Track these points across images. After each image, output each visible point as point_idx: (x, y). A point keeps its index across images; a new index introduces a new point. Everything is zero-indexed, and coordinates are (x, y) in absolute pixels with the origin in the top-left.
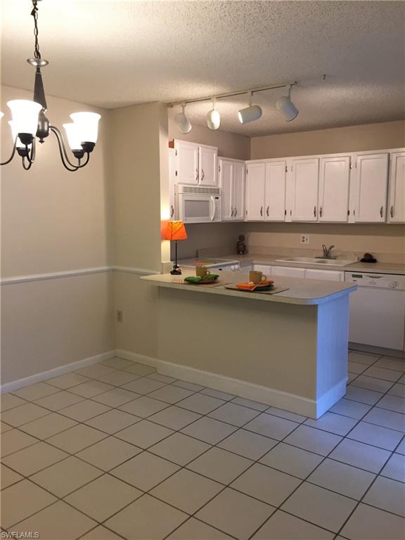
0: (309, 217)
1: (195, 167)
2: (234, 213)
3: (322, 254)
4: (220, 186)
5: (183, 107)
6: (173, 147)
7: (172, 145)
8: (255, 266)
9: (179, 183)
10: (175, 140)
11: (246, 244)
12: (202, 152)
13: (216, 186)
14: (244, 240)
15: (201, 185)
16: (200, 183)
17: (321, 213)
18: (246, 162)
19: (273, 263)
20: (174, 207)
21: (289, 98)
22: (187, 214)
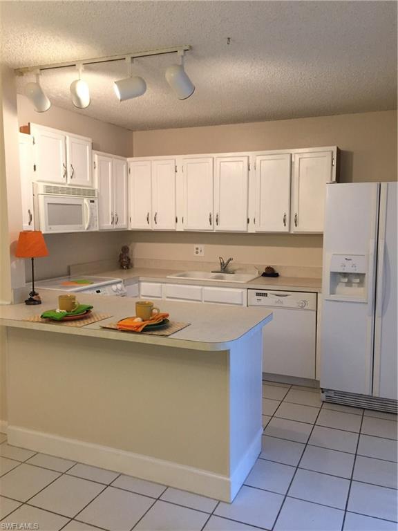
0: (204, 226)
1: (62, 161)
2: (115, 221)
3: (219, 268)
4: (96, 186)
5: (37, 75)
6: (29, 133)
7: (26, 130)
8: (142, 284)
9: (38, 181)
10: (31, 124)
11: (130, 257)
12: (72, 143)
13: (92, 187)
14: (128, 252)
15: (69, 185)
16: (69, 183)
17: (217, 221)
18: (129, 159)
19: (164, 280)
20: (32, 213)
21: (182, 67)
22: (51, 221)
